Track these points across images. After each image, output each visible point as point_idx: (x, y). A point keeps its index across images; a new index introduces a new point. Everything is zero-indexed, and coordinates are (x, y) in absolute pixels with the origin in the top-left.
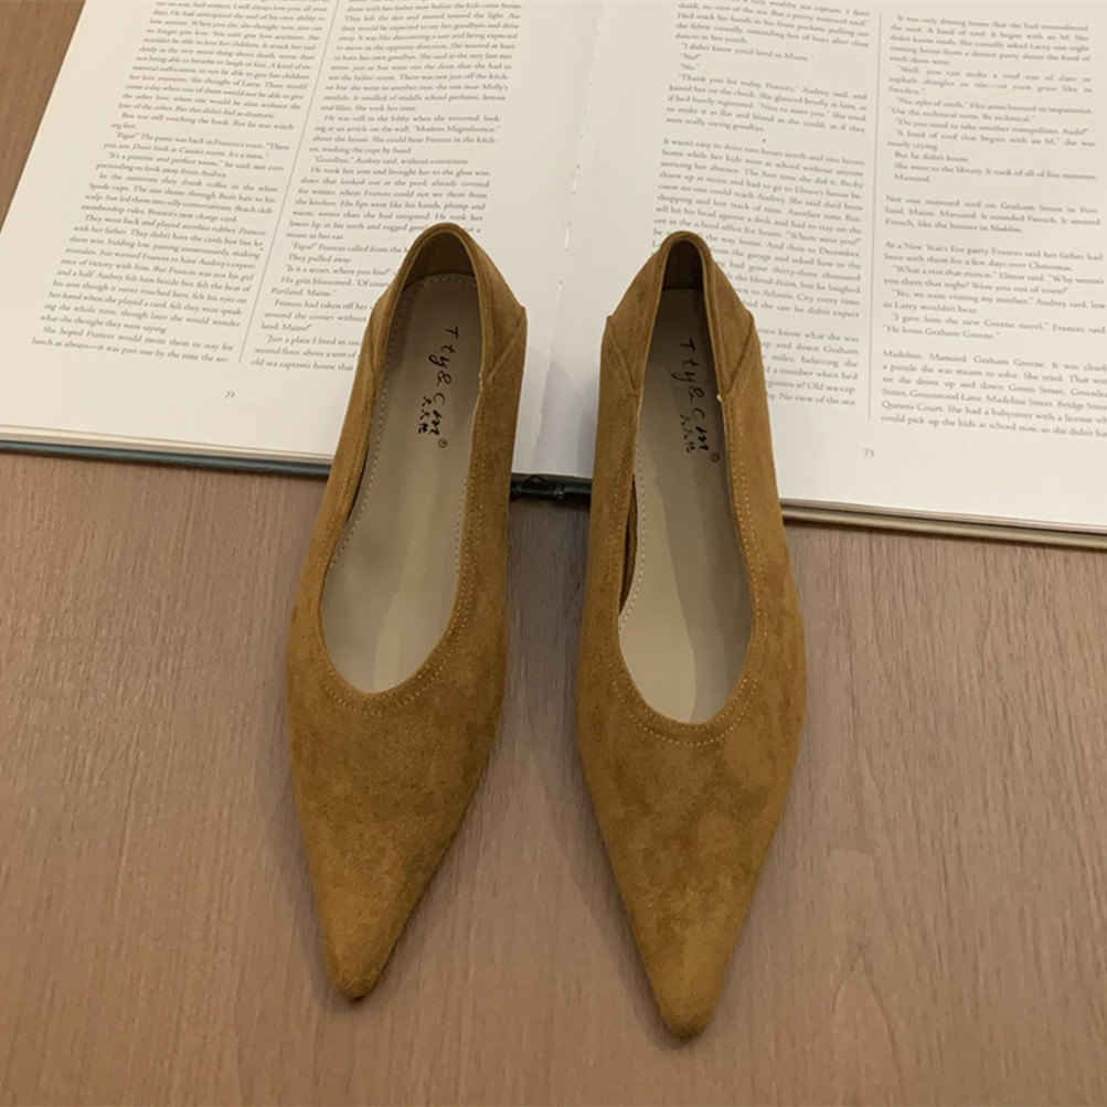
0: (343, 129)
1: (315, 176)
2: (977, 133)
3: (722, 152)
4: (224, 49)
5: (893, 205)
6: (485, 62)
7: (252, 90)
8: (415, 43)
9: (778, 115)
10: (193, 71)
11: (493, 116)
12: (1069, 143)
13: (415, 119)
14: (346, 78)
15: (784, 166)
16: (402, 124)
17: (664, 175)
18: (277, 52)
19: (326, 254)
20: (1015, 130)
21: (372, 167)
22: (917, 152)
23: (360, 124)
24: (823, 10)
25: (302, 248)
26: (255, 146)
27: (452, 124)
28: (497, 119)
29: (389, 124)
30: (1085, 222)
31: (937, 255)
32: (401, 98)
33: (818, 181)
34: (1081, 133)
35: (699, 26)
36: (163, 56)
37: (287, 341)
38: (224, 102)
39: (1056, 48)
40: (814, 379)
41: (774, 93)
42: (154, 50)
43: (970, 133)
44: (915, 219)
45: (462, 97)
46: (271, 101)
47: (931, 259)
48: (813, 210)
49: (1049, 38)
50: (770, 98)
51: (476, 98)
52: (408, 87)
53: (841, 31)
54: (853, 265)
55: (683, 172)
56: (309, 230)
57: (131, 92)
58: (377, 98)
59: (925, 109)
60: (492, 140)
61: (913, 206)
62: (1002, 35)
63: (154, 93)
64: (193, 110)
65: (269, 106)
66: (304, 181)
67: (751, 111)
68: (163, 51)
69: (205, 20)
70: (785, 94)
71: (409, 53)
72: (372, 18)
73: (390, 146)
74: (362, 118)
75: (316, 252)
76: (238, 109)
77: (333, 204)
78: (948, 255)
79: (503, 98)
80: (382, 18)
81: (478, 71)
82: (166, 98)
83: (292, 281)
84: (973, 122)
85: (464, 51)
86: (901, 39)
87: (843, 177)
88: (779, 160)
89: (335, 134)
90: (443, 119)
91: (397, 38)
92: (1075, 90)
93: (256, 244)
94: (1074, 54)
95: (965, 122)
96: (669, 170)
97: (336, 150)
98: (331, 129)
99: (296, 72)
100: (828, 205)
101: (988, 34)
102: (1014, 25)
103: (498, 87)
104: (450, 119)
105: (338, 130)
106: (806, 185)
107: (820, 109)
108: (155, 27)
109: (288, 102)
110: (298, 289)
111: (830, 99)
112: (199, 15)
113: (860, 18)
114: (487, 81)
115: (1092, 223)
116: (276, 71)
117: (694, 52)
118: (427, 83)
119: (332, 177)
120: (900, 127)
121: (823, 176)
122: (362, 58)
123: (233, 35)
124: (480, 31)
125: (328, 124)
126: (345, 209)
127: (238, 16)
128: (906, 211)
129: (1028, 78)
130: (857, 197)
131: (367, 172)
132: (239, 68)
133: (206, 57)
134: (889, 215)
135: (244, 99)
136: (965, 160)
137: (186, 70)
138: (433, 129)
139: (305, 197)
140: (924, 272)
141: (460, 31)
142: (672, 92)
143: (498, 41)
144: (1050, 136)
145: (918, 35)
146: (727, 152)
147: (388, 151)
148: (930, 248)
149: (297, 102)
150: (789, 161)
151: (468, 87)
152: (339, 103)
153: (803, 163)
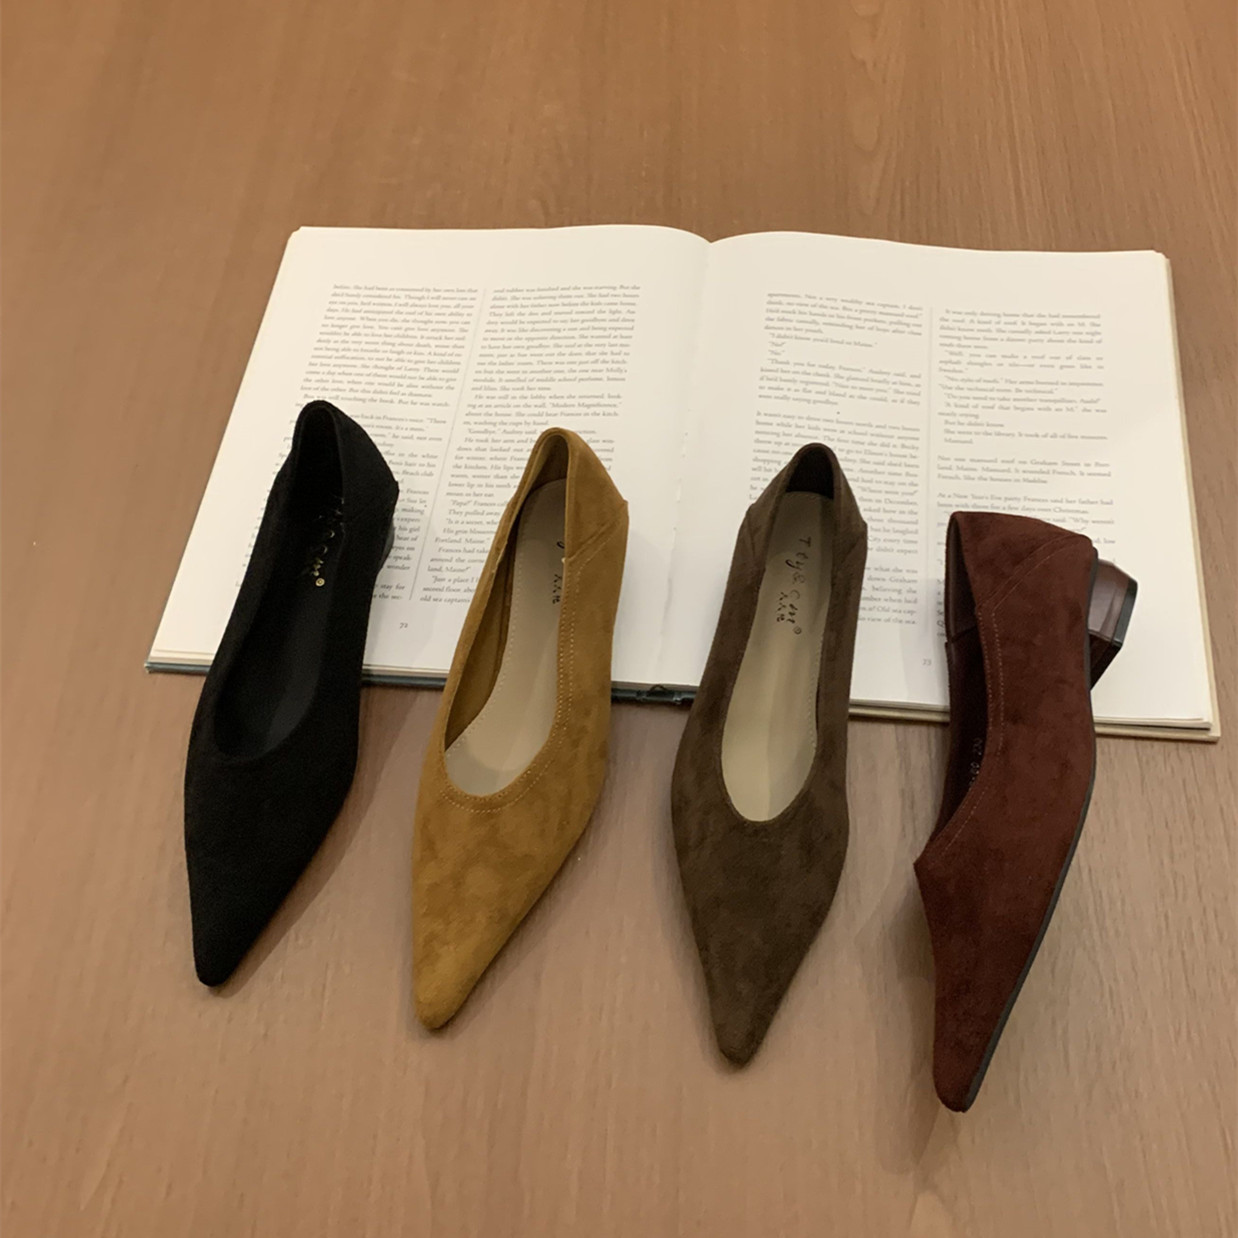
0: (491, 406)
1: (468, 445)
2: (1011, 404)
3: (806, 422)
4: (388, 340)
5: (944, 464)
6: (607, 349)
7: (412, 374)
8: (549, 334)
9: (849, 392)
10: (363, 359)
11: (616, 394)
12: (1085, 410)
13: (551, 397)
14: (491, 363)
15: (855, 433)
16: (539, 402)
17: (757, 441)
18: (433, 343)
19: (480, 509)
20: (1041, 400)
21: (516, 437)
22: (962, 419)
23: (504, 402)
24: (884, 306)
25: (460, 504)
26: (416, 421)
27: (582, 401)
28: (619, 397)
29: (529, 401)
30: (1099, 474)
31: (979, 502)
33: (883, 445)
34: (1095, 402)
35: (783, 320)
36: (336, 346)
37: (450, 580)
38: (392, 385)
39: (1075, 333)
40: (883, 604)
41: (846, 374)
42: (329, 341)
43: (1005, 404)
44: (961, 474)
45: (589, 379)
46: (429, 383)
48: (880, 468)
49: (1069, 325)
50: (842, 378)
51: (600, 379)
52: (544, 371)
53: (899, 323)
54: (911, 512)
55: (773, 438)
56: (466, 490)
57: (310, 376)
58: (519, 380)
59: (969, 385)
60: (616, 414)
61: (960, 464)
62: (1031, 324)
63: (329, 377)
64: (364, 391)
65: (428, 387)
66: (459, 449)
67: (828, 389)
68: (336, 342)
69: (370, 316)
70: (855, 374)
71: (544, 342)
72: (512, 314)
73: (531, 420)
74: (506, 397)
75: (471, 508)
76: (401, 389)
77: (485, 468)
78: (988, 502)
79: (623, 379)
80: (521, 314)
81: (602, 358)
82: (341, 382)
83: (452, 532)
84: (1007, 395)
85: (589, 341)
86: (949, 328)
87: (903, 441)
88: (852, 428)
89: (484, 410)
90: (574, 397)
91: (533, 330)
92: (1090, 367)
93: (421, 502)
94: (1089, 338)
95: (1001, 395)
96: (762, 437)
97: (486, 423)
98: (481, 406)
99: (450, 359)
100: (890, 464)
101: (1019, 323)
102: (1040, 316)
103: (619, 370)
104: (581, 397)
105: (487, 406)
106: (873, 449)
107: (882, 386)
108: (328, 322)
109: (443, 384)
110: (457, 538)
111: (892, 379)
112: (365, 312)
113: (914, 312)
114: (610, 366)
115: (1104, 475)
116: (432, 358)
117: (780, 341)
118: (559, 367)
119: (482, 445)
120: (949, 401)
121: (886, 440)
122: (504, 347)
123: (396, 329)
124: (603, 324)
125: (478, 402)
126: (496, 472)
127: (399, 313)
128: (954, 467)
129: (1052, 358)
130: (914, 457)
131: (513, 441)
132: (401, 356)
133: (373, 347)
134: (941, 472)
135: (406, 382)
136: (1002, 426)
137: (356, 358)
138: (565, 406)
139: (459, 462)
141: (586, 325)
142: (763, 374)
143: (618, 333)
144: (1070, 405)
145: (962, 326)
146: (809, 422)
147: (528, 424)
148: (974, 497)
149: (451, 384)
150: (860, 429)
151: (594, 371)
152: (487, 384)
153: (870, 430)
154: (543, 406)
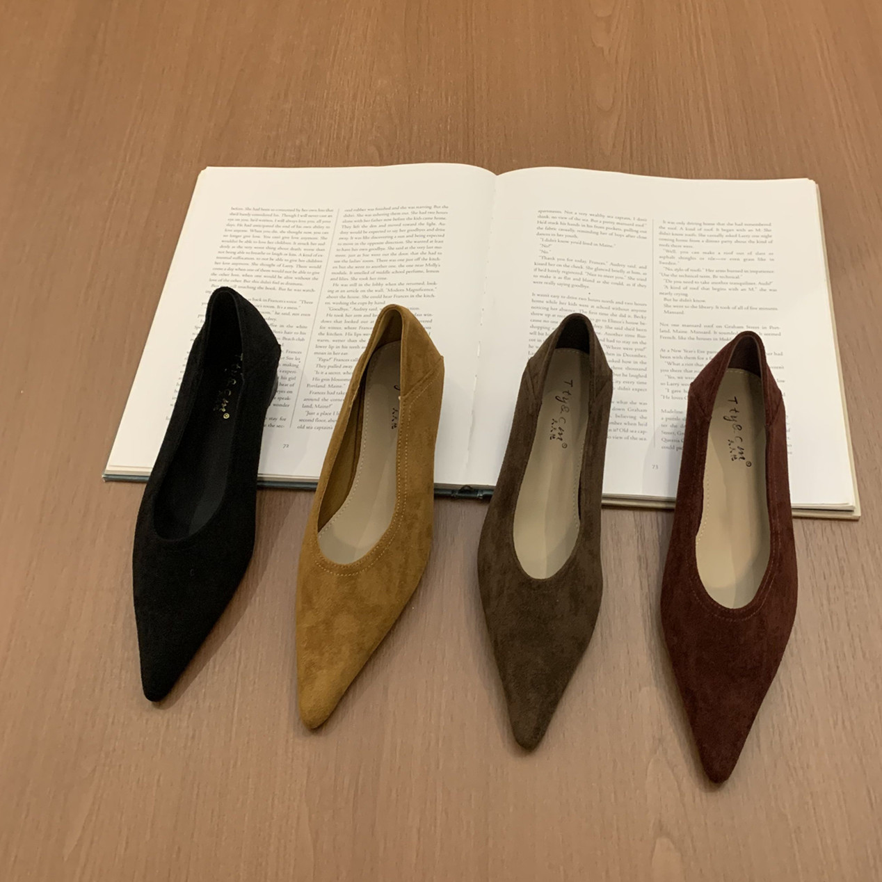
0: (344, 291)
1: (329, 319)
2: (710, 286)
3: (566, 300)
4: (270, 245)
5: (663, 328)
6: (426, 250)
7: (288, 269)
8: (384, 240)
9: (597, 279)
10: (253, 259)
11: (433, 282)
12: (762, 290)
13: (387, 285)
14: (344, 261)
15: (602, 307)
16: (379, 288)
17: (533, 314)
18: (302, 247)
19: (338, 363)
20: (731, 283)
21: (363, 313)
22: (676, 297)
23: (354, 288)
24: (620, 218)
25: (324, 360)
26: (292, 302)
28: (435, 284)
29: (372, 288)
30: (773, 334)
31: (689, 355)
32: (377, 273)
33: (621, 316)
34: (768, 284)
35: (549, 229)
36: (234, 250)
37: (318, 414)
38: (273, 277)
39: (754, 236)
40: (623, 426)
41: (594, 266)
42: (228, 247)
43: (706, 286)
44: (676, 335)
45: (413, 271)
46: (300, 275)
47: (686, 357)
48: (619, 332)
49: (749, 231)
50: (592, 269)
51: (421, 272)
52: (381, 266)
53: (631, 230)
54: (642, 363)
55: (544, 312)
56: (328, 350)
57: (216, 272)
58: (364, 273)
59: (680, 273)
60: (433, 296)
61: (675, 328)
62: (723, 230)
63: (230, 272)
64: (254, 281)
65: (299, 278)
66: (323, 321)
67: (581, 277)
68: (233, 247)
69: (258, 229)
70: (600, 267)
71: (381, 246)
72: (358, 227)
73: (373, 300)
74: (355, 285)
75: (331, 363)
76: (280, 280)
77: (341, 335)
78: (696, 355)
79: (438, 271)
80: (364, 226)
81: (422, 256)
82: (238, 275)
83: (319, 380)
84: (707, 279)
85: (414, 245)
86: (665, 234)
87: (635, 313)
88: (599, 304)
89: (339, 294)
90: (403, 284)
91: (373, 238)
92: (765, 260)
93: (296, 359)
94: (764, 239)
95: (703, 280)
96: (536, 311)
97: (341, 303)
98: (337, 291)
99: (315, 258)
100: (627, 329)
101: (714, 229)
102: (729, 224)
104: (408, 284)
105: (341, 291)
106: (614, 319)
107: (620, 275)
108: (228, 233)
109: (310, 276)
110: (322, 384)
111: (626, 269)
112: (254, 226)
113: (641, 223)
114: (428, 262)
115: (776, 335)
117: (547, 243)
118: (392, 263)
119: (339, 319)
120: (667, 284)
121: (623, 313)
122: (353, 250)
123: (275, 237)
124: (422, 233)
125: (335, 288)
126: (349, 337)
127: (278, 226)
128: (671, 331)
129: (738, 254)
130: (643, 324)
131: (360, 316)
132: (280, 257)
133: (260, 251)
134: (662, 334)
135: (284, 275)
136: (704, 301)
137: (248, 259)
139: (323, 331)
140: (683, 365)
141: (411, 233)
142: (536, 267)
143: (434, 238)
144: (751, 286)
145: (675, 232)
146: (569, 300)
147: (372, 303)
148: (685, 351)
149: (316, 276)
150: (605, 305)
151: (417, 266)
152: (341, 276)
153: (612, 305)
154: (382, 290)
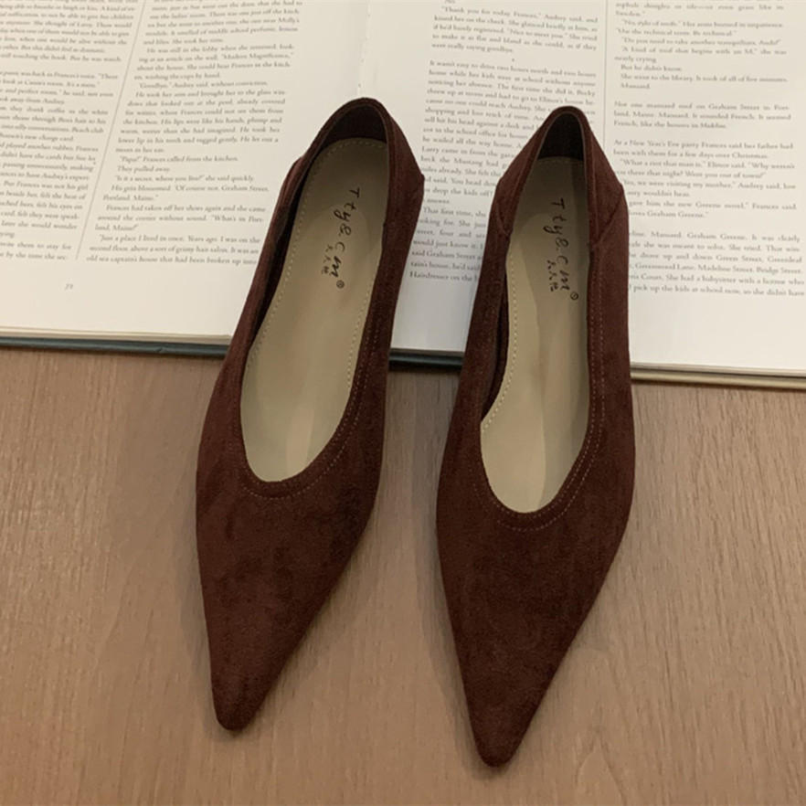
0: (162, 60)
1: (139, 100)
2: (689, 47)
3: (479, 71)
5: (620, 109)
7: (85, 29)
9: (524, 38)
10: (36, 15)
11: (288, 45)
12: (765, 52)
13: (223, 49)
14: (165, 17)
15: (530, 80)
16: (211, 54)
17: (431, 91)
19: (149, 165)
20: (720, 43)
21: (187, 90)
22: (640, 64)
23: (176, 55)
25: (129, 161)
26: (88, 77)
27: (253, 52)
28: (290, 47)
29: (201, 54)
30: (779, 118)
31: (656, 149)
32: (210, 32)
33: (558, 91)
34: (775, 44)
36: (10, 3)
37: (117, 239)
38: (64, 41)
41: (521, 20)
43: (683, 47)
44: (638, 120)
45: (261, 29)
46: (102, 38)
47: (652, 153)
50: (517, 24)
51: (272, 30)
52: (216, 23)
55: (448, 88)
56: (135, 145)
58: (191, 32)
59: (646, 28)
60: (287, 65)
61: (637, 110)
63: (2, 35)
64: (36, 48)
65: (100, 42)
66: (130, 104)
67: (502, 36)
70: (530, 20)
73: (202, 72)
74: (179, 49)
75: (140, 164)
76: (74, 46)
77: (155, 123)
78: (666, 149)
79: (295, 30)
81: (274, 8)
82: (13, 39)
84: (685, 38)
87: (579, 88)
88: (525, 75)
89: (155, 64)
90: (246, 48)
92: (770, 8)
93: (90, 159)
95: (679, 38)
96: (435, 87)
97: (157, 77)
98: (152, 60)
99: (123, 13)
103: (291, 20)
104: (252, 48)
105: (159, 60)
106: (548, 96)
107: (559, 32)
109: (117, 39)
110: (125, 195)
111: (567, 23)
114: (282, 16)
115: (784, 118)
116: (105, 13)
118: (232, 18)
119: (153, 100)
120: (625, 45)
121: (562, 87)
125: (152, 55)
126: (165, 126)
128: (631, 113)
130: (591, 103)
131: (184, 95)
132: (75, 12)
134: (617, 118)
135: (78, 38)
136: (679, 69)
137: (30, 15)
138: (237, 57)
139: (130, 118)
140: (646, 164)
142: (438, 22)
144: (749, 47)
146: (483, 70)
147: (200, 77)
148: (651, 144)
149: (124, 38)
150: (534, 76)
151: (265, 21)
152: (159, 38)
153: (545, 77)
154: (215, 57)
